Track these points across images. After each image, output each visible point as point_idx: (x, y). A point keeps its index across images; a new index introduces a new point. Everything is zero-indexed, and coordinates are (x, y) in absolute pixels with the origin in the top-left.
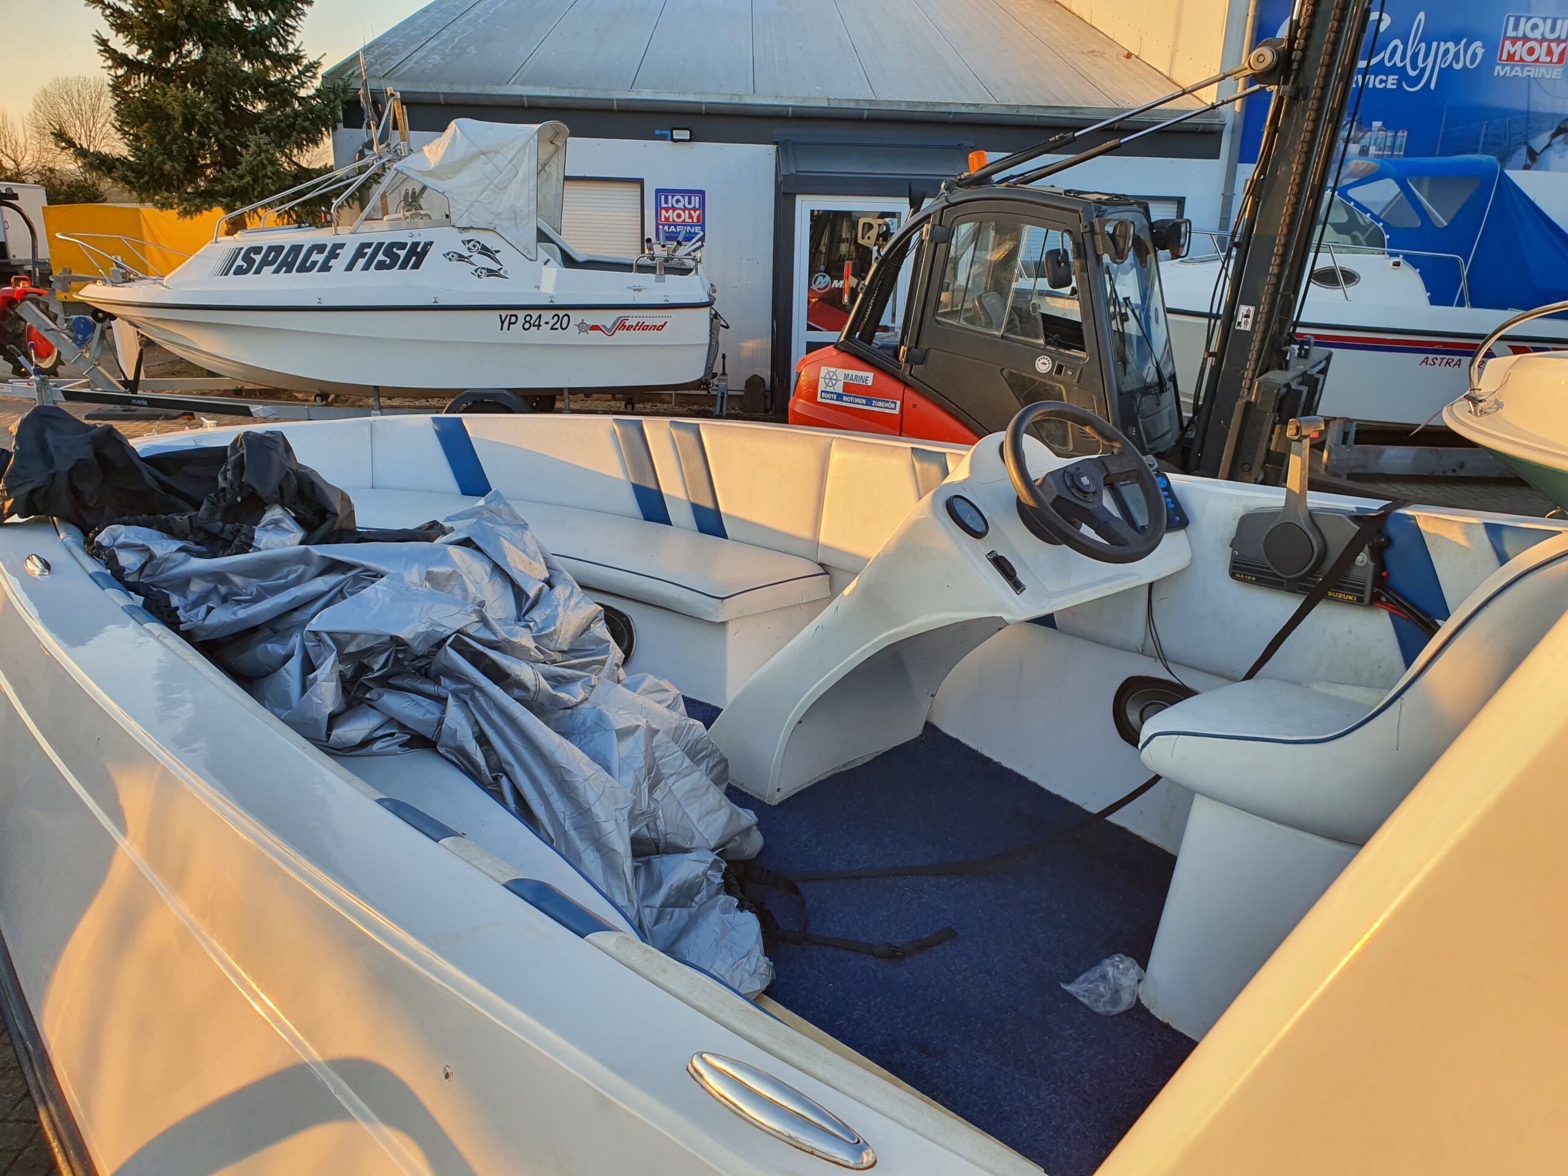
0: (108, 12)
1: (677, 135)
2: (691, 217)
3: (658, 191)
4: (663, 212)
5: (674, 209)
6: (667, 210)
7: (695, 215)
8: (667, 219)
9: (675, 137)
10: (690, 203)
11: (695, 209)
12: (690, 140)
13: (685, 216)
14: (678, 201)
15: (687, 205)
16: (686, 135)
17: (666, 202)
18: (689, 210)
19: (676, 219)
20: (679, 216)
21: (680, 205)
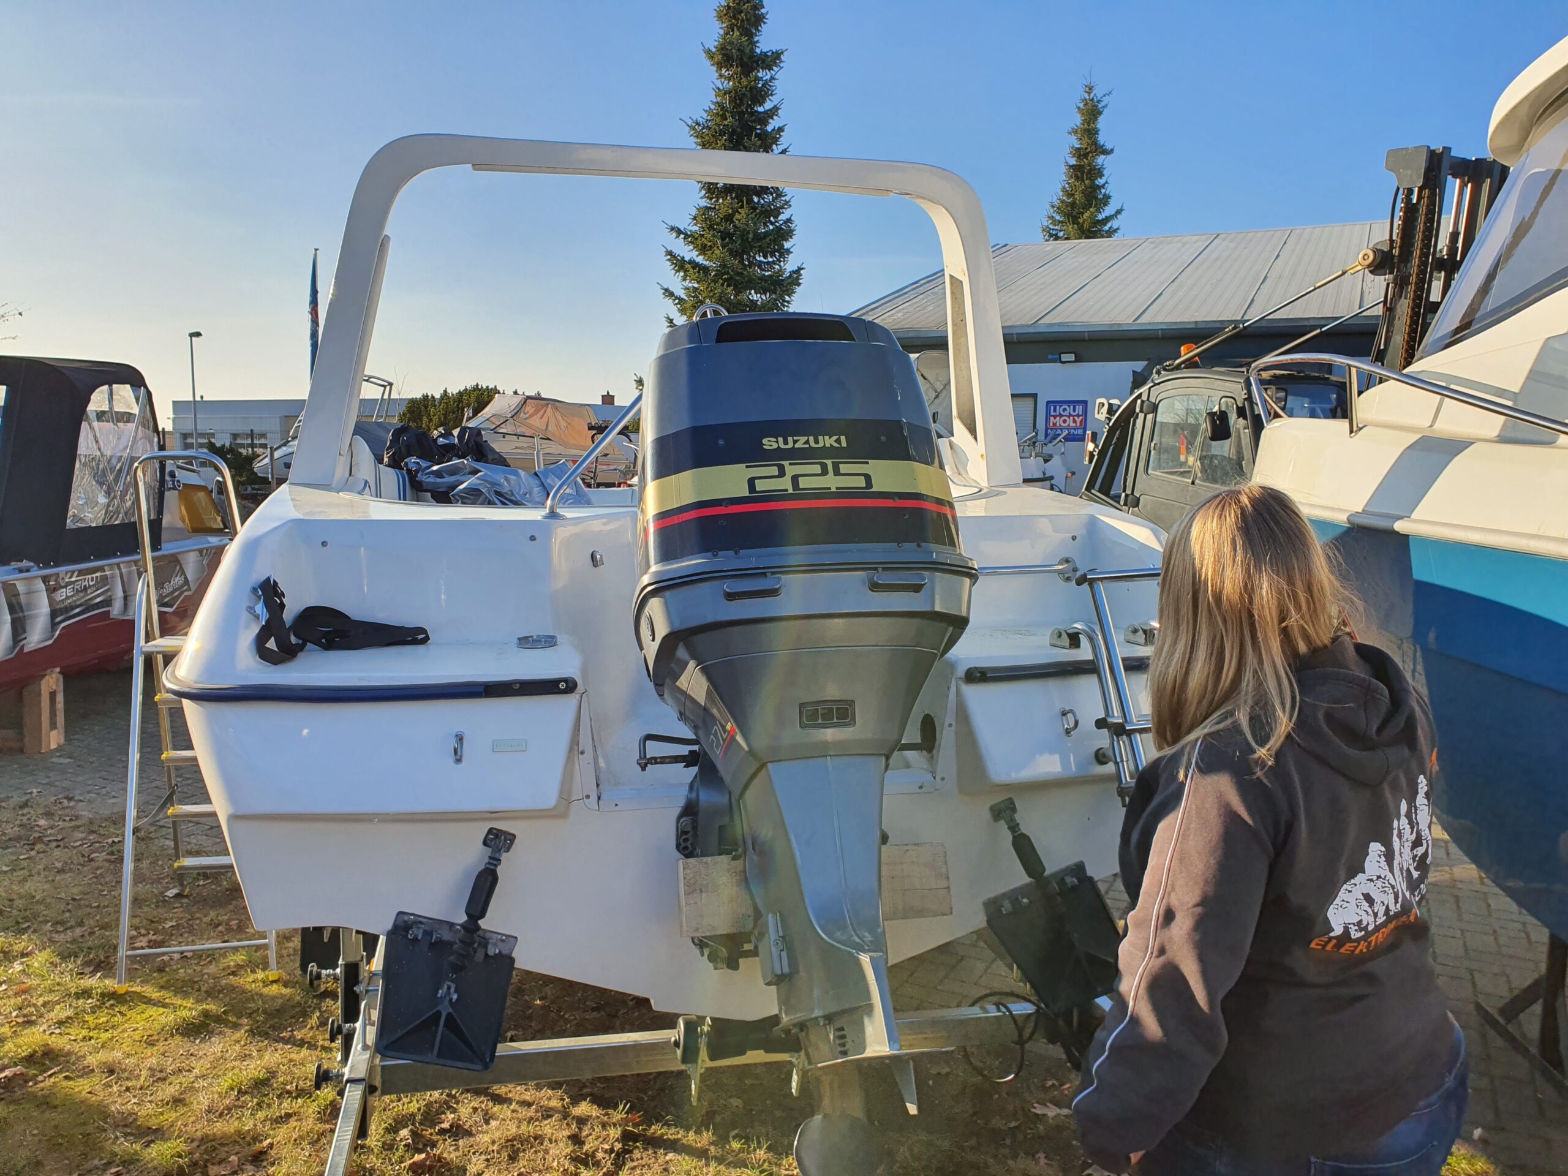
1: (1064, 357)
2: (1075, 421)
3: (1048, 403)
4: (1052, 418)
5: (1061, 416)
6: (1055, 417)
7: (1078, 420)
8: (1055, 424)
9: (1063, 360)
10: (1074, 411)
11: (1078, 416)
12: (1076, 361)
13: (1070, 421)
14: (1065, 410)
15: (1072, 413)
16: (1072, 357)
17: (1055, 411)
18: (1073, 416)
19: (1062, 424)
20: (1065, 421)
21: (1066, 413)
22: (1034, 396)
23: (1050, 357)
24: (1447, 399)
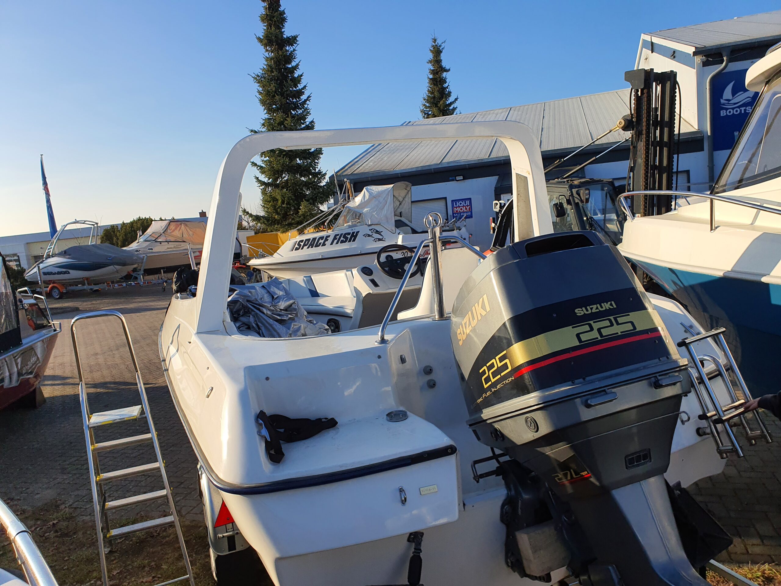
0: (259, 168)
1: (458, 178)
2: (466, 209)
3: (452, 201)
4: (455, 208)
5: (459, 207)
6: (456, 207)
7: (468, 208)
8: (457, 211)
9: (457, 179)
10: (465, 204)
11: (467, 206)
12: (464, 179)
13: (464, 209)
14: (461, 204)
15: (464, 205)
16: (461, 178)
17: (456, 205)
18: (465, 206)
19: (461, 211)
20: (461, 209)
21: (462, 205)
22: (445, 198)
23: (451, 178)
24: (761, 211)
